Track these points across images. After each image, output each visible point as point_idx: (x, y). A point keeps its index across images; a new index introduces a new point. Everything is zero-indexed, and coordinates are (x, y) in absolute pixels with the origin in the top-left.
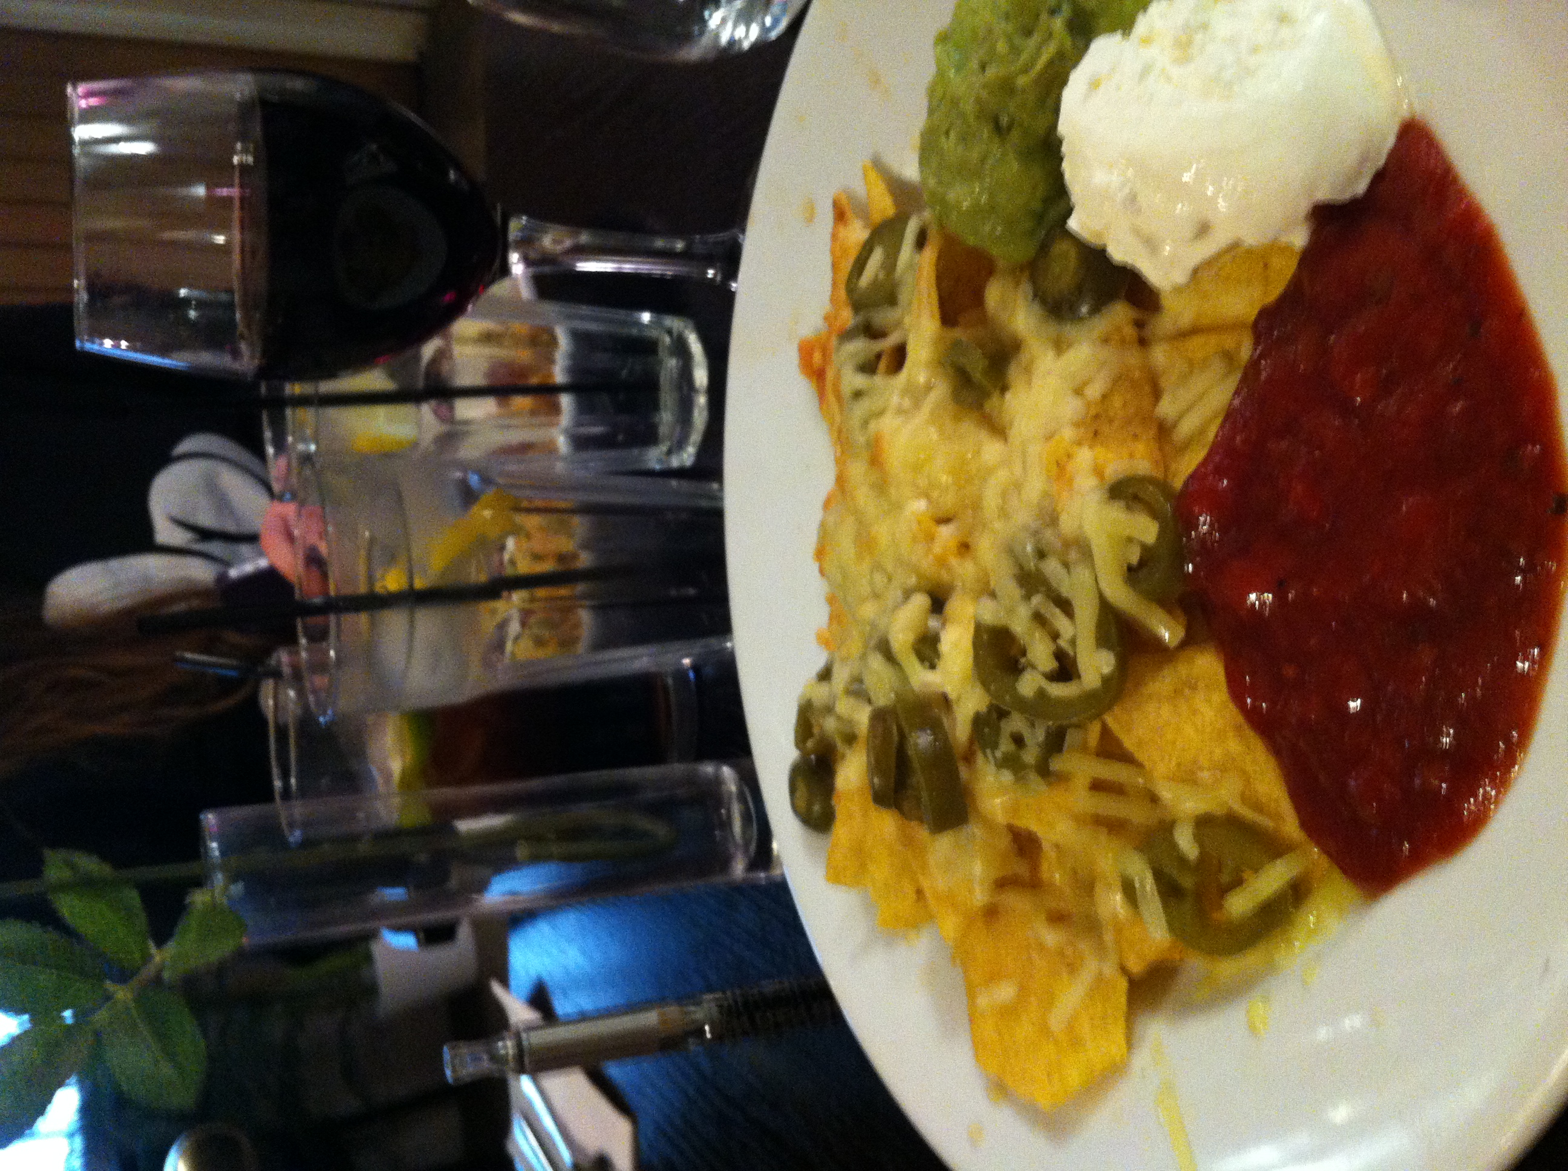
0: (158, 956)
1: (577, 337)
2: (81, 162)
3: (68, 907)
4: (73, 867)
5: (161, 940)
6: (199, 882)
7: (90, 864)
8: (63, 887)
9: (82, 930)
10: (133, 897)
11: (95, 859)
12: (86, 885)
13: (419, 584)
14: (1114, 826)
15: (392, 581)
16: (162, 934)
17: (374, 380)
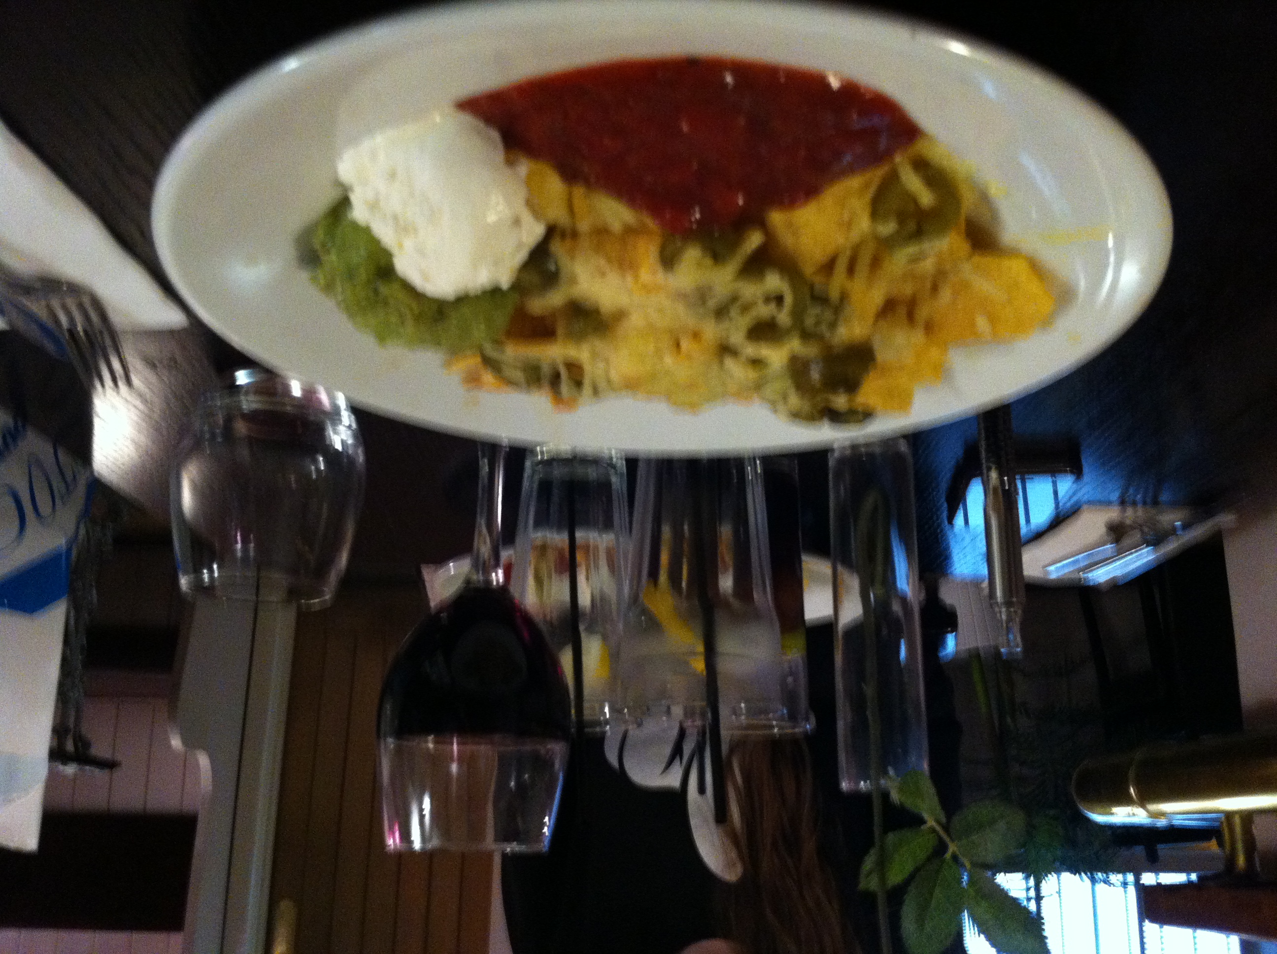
0: (931, 822)
1: (538, 524)
2: (435, 843)
3: (895, 877)
4: (870, 873)
5: (922, 821)
6: (885, 795)
7: (869, 863)
8: (883, 879)
9: (912, 869)
10: (891, 837)
11: (866, 858)
12: (882, 865)
13: (700, 648)
14: (876, 263)
15: (699, 665)
16: (917, 821)
17: (566, 660)
